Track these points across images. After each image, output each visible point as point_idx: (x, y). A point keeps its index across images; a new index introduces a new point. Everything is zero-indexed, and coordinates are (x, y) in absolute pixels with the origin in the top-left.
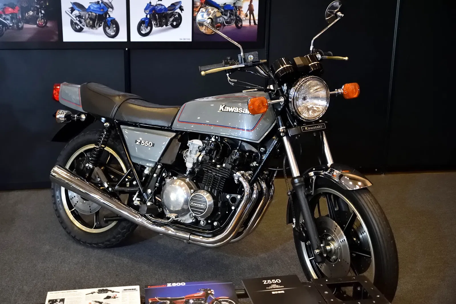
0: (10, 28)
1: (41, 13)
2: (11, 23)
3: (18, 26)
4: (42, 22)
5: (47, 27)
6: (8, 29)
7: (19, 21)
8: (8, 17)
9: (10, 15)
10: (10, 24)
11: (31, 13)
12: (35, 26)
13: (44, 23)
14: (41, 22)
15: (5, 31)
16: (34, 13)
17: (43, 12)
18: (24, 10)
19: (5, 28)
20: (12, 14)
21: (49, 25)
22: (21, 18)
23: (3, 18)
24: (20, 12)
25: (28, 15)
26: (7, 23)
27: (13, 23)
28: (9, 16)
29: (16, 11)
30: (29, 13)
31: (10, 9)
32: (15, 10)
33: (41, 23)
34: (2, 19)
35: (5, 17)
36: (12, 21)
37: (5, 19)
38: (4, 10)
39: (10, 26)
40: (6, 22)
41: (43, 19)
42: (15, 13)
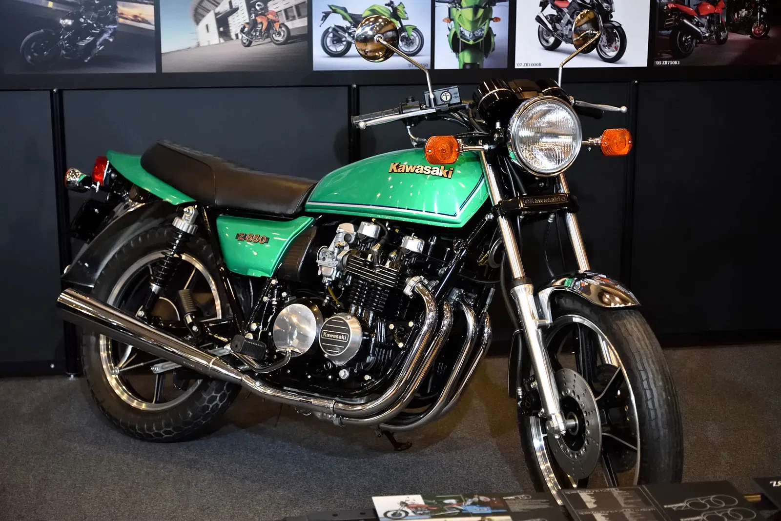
0: (705, 40)
1: (761, 13)
2: (707, 32)
3: (718, 36)
4: (761, 30)
5: (769, 37)
6: (701, 42)
7: (721, 28)
8: (704, 21)
9: (708, 17)
10: (705, 33)
11: (744, 13)
12: (748, 37)
13: (763, 32)
14: (759, 29)
15: (696, 46)
16: (749, 12)
17: (764, 10)
18: (732, 8)
19: (696, 41)
20: (711, 15)
21: (770, 34)
22: (725, 23)
23: (695, 23)
24: (725, 11)
25: (738, 16)
26: (701, 31)
27: (711, 32)
28: (706, 18)
29: (718, 10)
30: (740, 12)
31: (709, 7)
32: (717, 7)
33: (759, 31)
34: (693, 24)
35: (699, 20)
36: (709, 28)
37: (697, 25)
38: (699, 8)
39: (705, 37)
40: (699, 31)
41: (763, 23)
42: (716, 13)
